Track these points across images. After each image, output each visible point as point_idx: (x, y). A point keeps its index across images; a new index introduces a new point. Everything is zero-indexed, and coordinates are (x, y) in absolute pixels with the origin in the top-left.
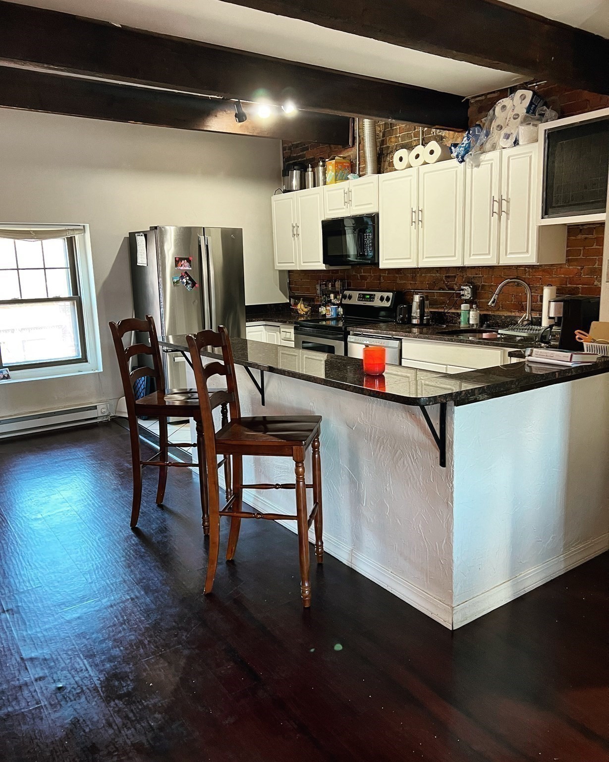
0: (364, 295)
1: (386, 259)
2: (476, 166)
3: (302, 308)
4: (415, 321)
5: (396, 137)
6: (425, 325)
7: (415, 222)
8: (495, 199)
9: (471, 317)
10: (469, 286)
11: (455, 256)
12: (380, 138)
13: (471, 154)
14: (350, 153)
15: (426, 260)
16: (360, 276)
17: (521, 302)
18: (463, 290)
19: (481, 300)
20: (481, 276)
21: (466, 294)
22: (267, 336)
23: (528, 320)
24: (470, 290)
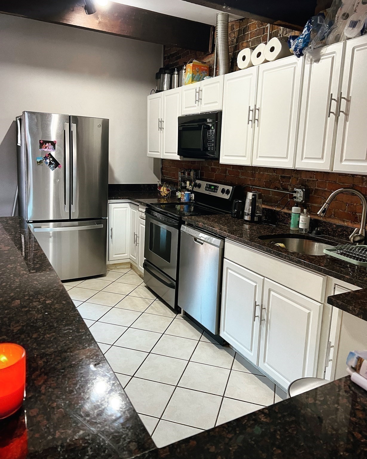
0: (211, 185)
1: (225, 156)
2: (315, 61)
3: (164, 191)
4: (247, 218)
5: (247, 42)
6: (256, 222)
7: (252, 121)
8: (333, 98)
9: (300, 222)
10: (302, 189)
11: (286, 158)
12: (234, 44)
13: (311, 48)
14: (210, 59)
15: (259, 159)
16: (211, 168)
17: (355, 213)
18: (295, 192)
19: (313, 204)
20: (315, 179)
21: (298, 197)
22: (131, 212)
23: (361, 236)
24: (302, 193)
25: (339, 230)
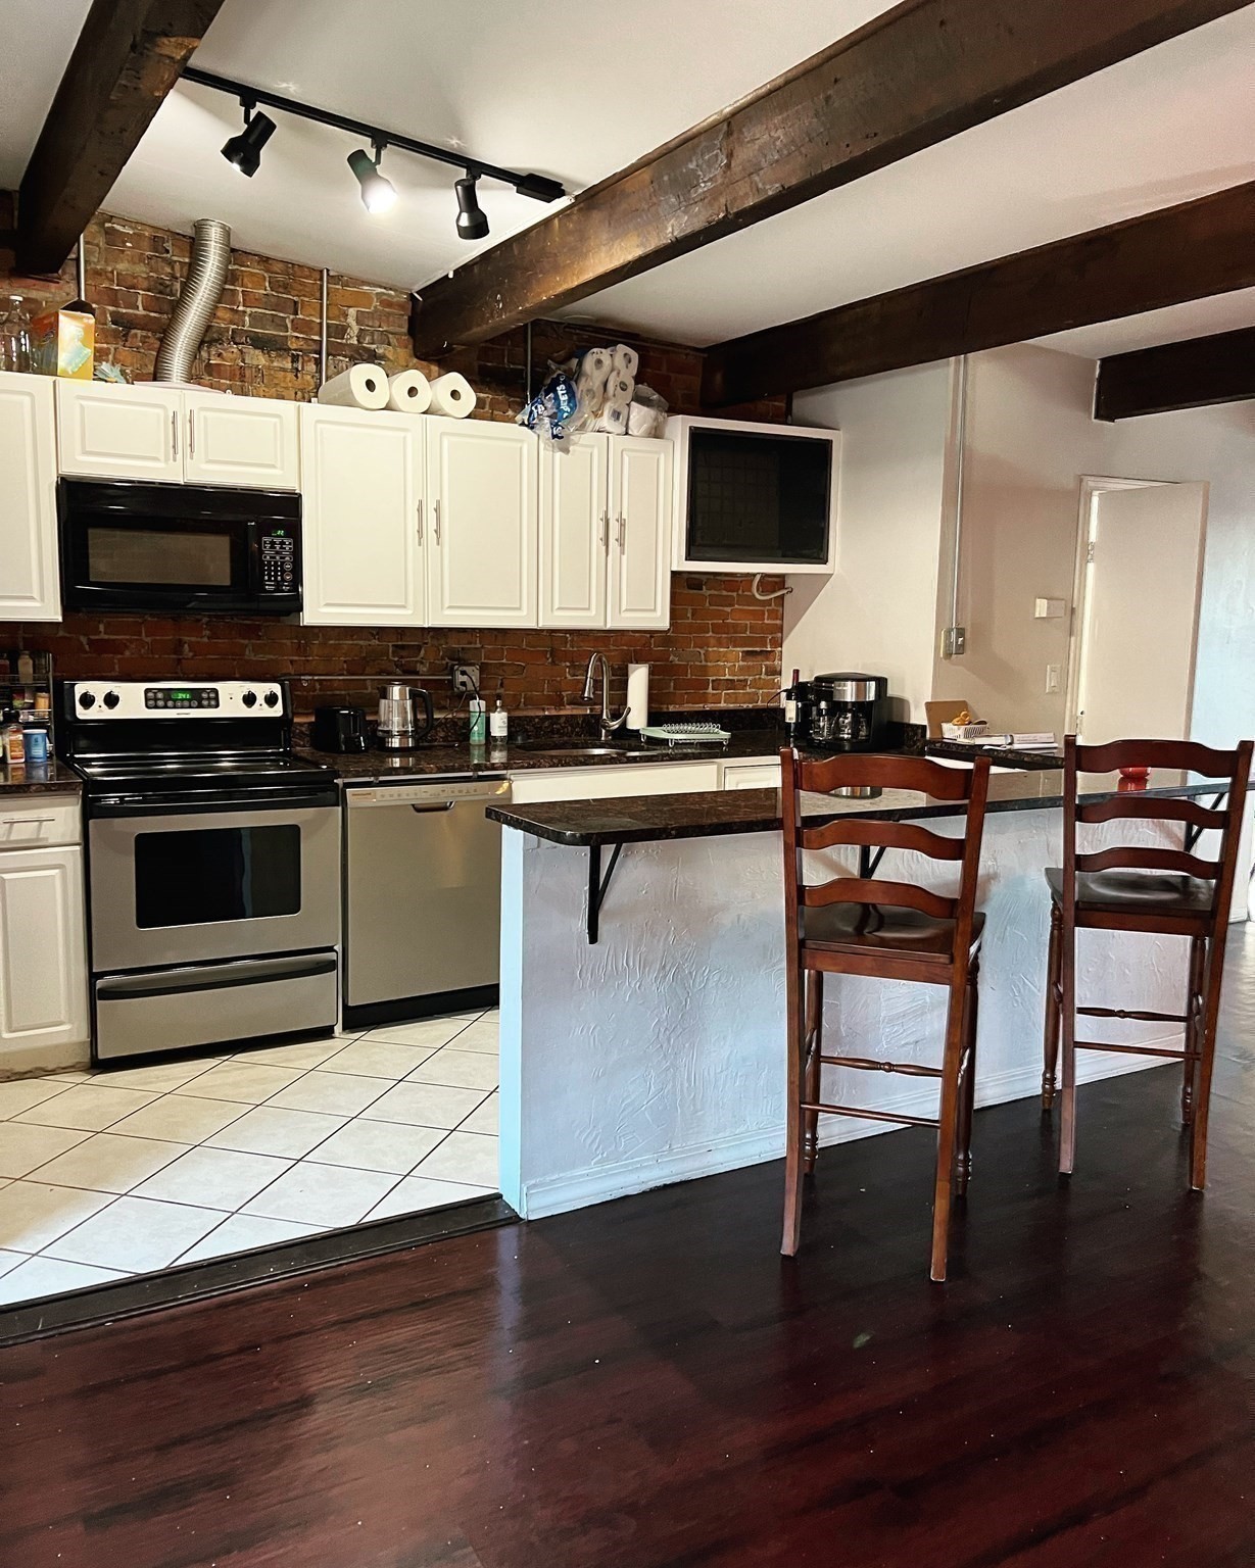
0: (171, 691)
1: (328, 604)
7: (419, 532)
9: (493, 724)
11: (521, 609)
15: (449, 612)
25: (546, 724)
